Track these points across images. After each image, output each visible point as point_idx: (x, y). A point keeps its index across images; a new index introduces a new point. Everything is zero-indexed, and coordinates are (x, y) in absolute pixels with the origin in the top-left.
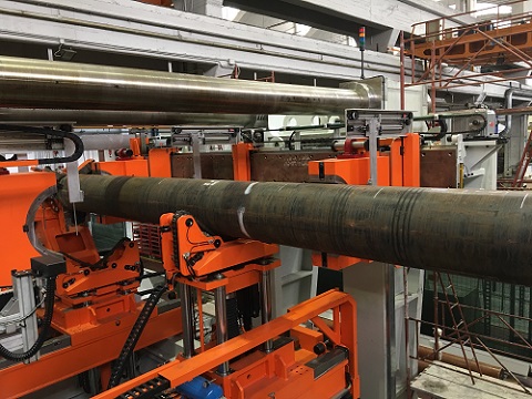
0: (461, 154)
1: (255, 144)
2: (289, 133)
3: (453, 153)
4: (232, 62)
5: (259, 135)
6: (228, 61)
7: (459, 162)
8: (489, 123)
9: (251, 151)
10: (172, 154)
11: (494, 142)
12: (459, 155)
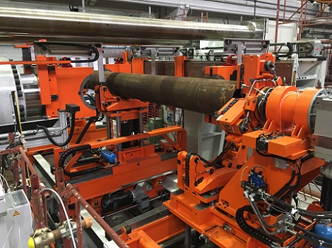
0: (296, 66)
1: (188, 57)
2: (207, 51)
3: (291, 65)
4: (187, 6)
5: (191, 51)
6: (185, 5)
7: (294, 70)
8: (315, 48)
9: (185, 61)
10: (144, 61)
11: (316, 60)
12: (295, 66)
